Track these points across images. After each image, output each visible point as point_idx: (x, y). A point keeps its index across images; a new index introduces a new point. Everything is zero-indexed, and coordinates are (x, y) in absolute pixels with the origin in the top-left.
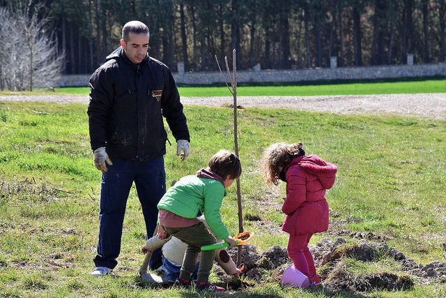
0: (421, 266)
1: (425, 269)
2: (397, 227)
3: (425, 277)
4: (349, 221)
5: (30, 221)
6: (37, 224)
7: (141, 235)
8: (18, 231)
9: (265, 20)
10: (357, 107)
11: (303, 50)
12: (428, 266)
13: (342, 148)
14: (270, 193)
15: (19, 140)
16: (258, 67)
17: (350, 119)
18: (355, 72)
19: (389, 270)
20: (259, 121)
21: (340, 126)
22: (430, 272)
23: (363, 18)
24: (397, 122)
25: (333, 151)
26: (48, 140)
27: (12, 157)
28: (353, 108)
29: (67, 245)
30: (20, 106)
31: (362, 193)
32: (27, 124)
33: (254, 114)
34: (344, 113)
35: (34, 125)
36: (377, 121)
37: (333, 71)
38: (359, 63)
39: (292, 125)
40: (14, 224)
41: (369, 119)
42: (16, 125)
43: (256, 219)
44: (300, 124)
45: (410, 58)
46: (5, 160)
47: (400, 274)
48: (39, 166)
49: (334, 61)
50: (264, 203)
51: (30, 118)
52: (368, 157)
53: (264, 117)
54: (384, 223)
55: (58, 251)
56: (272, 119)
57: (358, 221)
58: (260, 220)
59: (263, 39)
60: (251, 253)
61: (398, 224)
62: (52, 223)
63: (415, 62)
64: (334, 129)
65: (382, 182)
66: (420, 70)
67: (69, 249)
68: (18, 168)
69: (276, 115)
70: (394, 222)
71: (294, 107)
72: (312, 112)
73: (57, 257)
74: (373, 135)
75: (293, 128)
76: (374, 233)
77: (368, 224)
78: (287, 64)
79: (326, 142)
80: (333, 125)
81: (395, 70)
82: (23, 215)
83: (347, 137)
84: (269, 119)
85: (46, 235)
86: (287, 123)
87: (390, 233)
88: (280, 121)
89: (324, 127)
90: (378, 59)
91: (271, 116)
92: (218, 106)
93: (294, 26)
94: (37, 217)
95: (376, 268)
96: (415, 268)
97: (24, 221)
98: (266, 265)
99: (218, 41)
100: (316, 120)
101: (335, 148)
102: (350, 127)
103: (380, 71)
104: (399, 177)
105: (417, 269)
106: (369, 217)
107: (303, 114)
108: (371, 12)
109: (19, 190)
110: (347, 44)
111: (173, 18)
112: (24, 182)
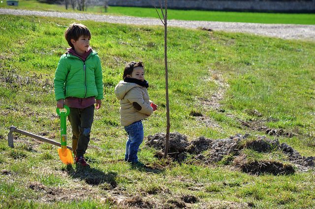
0: (304, 158)
1: (306, 160)
2: (303, 126)
3: (306, 166)
4: (268, 120)
5: (30, 106)
6: (35, 109)
7: (109, 122)
8: (20, 114)
10: (299, 34)
12: (309, 158)
13: (279, 65)
14: (215, 96)
15: (39, 45)
17: (291, 43)
19: (277, 160)
20: (222, 41)
21: (283, 48)
22: (310, 162)
25: (272, 66)
26: (60, 47)
27: (29, 58)
28: (296, 34)
29: (53, 126)
30: (48, 19)
31: (285, 99)
32: (49, 34)
33: (220, 36)
34: (288, 38)
35: (54, 34)
39: (247, 46)
40: (19, 108)
41: (306, 44)
42: (41, 34)
43: (199, 115)
44: (252, 45)
46: (24, 60)
47: (285, 163)
48: (48, 66)
50: (209, 103)
51: (52, 29)
52: (297, 73)
53: (227, 39)
54: (294, 123)
55: (46, 130)
56: (233, 40)
57: (275, 120)
58: (201, 116)
60: (182, 141)
61: (304, 125)
62: (46, 109)
64: (278, 50)
65: (302, 92)
67: (53, 129)
68: (32, 66)
69: (236, 37)
70: (302, 123)
71: (251, 32)
72: (264, 36)
73: (44, 134)
74: (306, 56)
75: (247, 47)
76: (285, 130)
77: (281, 123)
79: (269, 60)
80: (278, 47)
82: (26, 101)
83: (286, 57)
84: (230, 40)
85: (40, 117)
86: (243, 44)
87: (296, 131)
89: (270, 49)
91: (233, 38)
92: (194, 28)
94: (37, 103)
95: (268, 157)
96: (300, 159)
97: (26, 105)
98: (191, 151)
100: (266, 43)
101: (274, 65)
102: (290, 49)
105: (301, 160)
106: (284, 118)
107: (257, 37)
109: (28, 83)
112: (34, 77)
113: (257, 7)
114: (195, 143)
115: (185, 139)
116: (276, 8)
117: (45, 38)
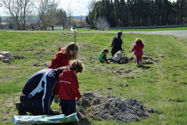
2: (154, 53)
4: (146, 52)
6: (95, 53)
9: (144, 18)
10: (152, 33)
11: (150, 23)
13: (148, 40)
16: (142, 26)
18: (158, 26)
19: (149, 61)
21: (149, 36)
22: (156, 61)
23: (160, 18)
24: (158, 36)
26: (100, 39)
30: (97, 33)
31: (150, 48)
33: (134, 34)
34: (150, 34)
36: (155, 35)
37: (155, 26)
38: (159, 25)
44: (142, 36)
45: (167, 24)
46: (92, 42)
47: (151, 62)
48: (97, 43)
49: (155, 25)
51: (98, 35)
52: (152, 42)
53: (136, 35)
54: (152, 53)
59: (143, 21)
63: (168, 25)
65: (154, 46)
66: (169, 26)
68: (94, 43)
72: (144, 34)
74: (154, 38)
77: (149, 53)
78: (147, 25)
81: (165, 26)
83: (149, 38)
88: (139, 35)
89: (146, 37)
90: (162, 24)
92: (129, 33)
93: (148, 19)
94: (95, 51)
95: (147, 61)
97: (93, 52)
98: (130, 60)
99: (136, 22)
103: (162, 26)
104: (157, 45)
105: (154, 61)
108: (161, 17)
110: (157, 22)
111: (128, 18)
112: (94, 46)
113: (142, 28)
114: (130, 58)
115: (128, 57)
116: (147, 28)
117: (97, 37)
